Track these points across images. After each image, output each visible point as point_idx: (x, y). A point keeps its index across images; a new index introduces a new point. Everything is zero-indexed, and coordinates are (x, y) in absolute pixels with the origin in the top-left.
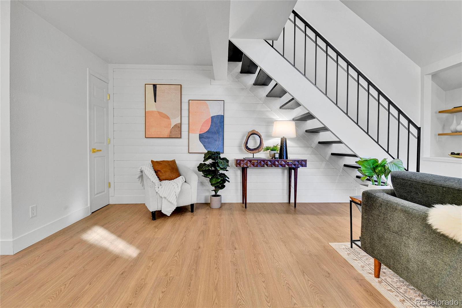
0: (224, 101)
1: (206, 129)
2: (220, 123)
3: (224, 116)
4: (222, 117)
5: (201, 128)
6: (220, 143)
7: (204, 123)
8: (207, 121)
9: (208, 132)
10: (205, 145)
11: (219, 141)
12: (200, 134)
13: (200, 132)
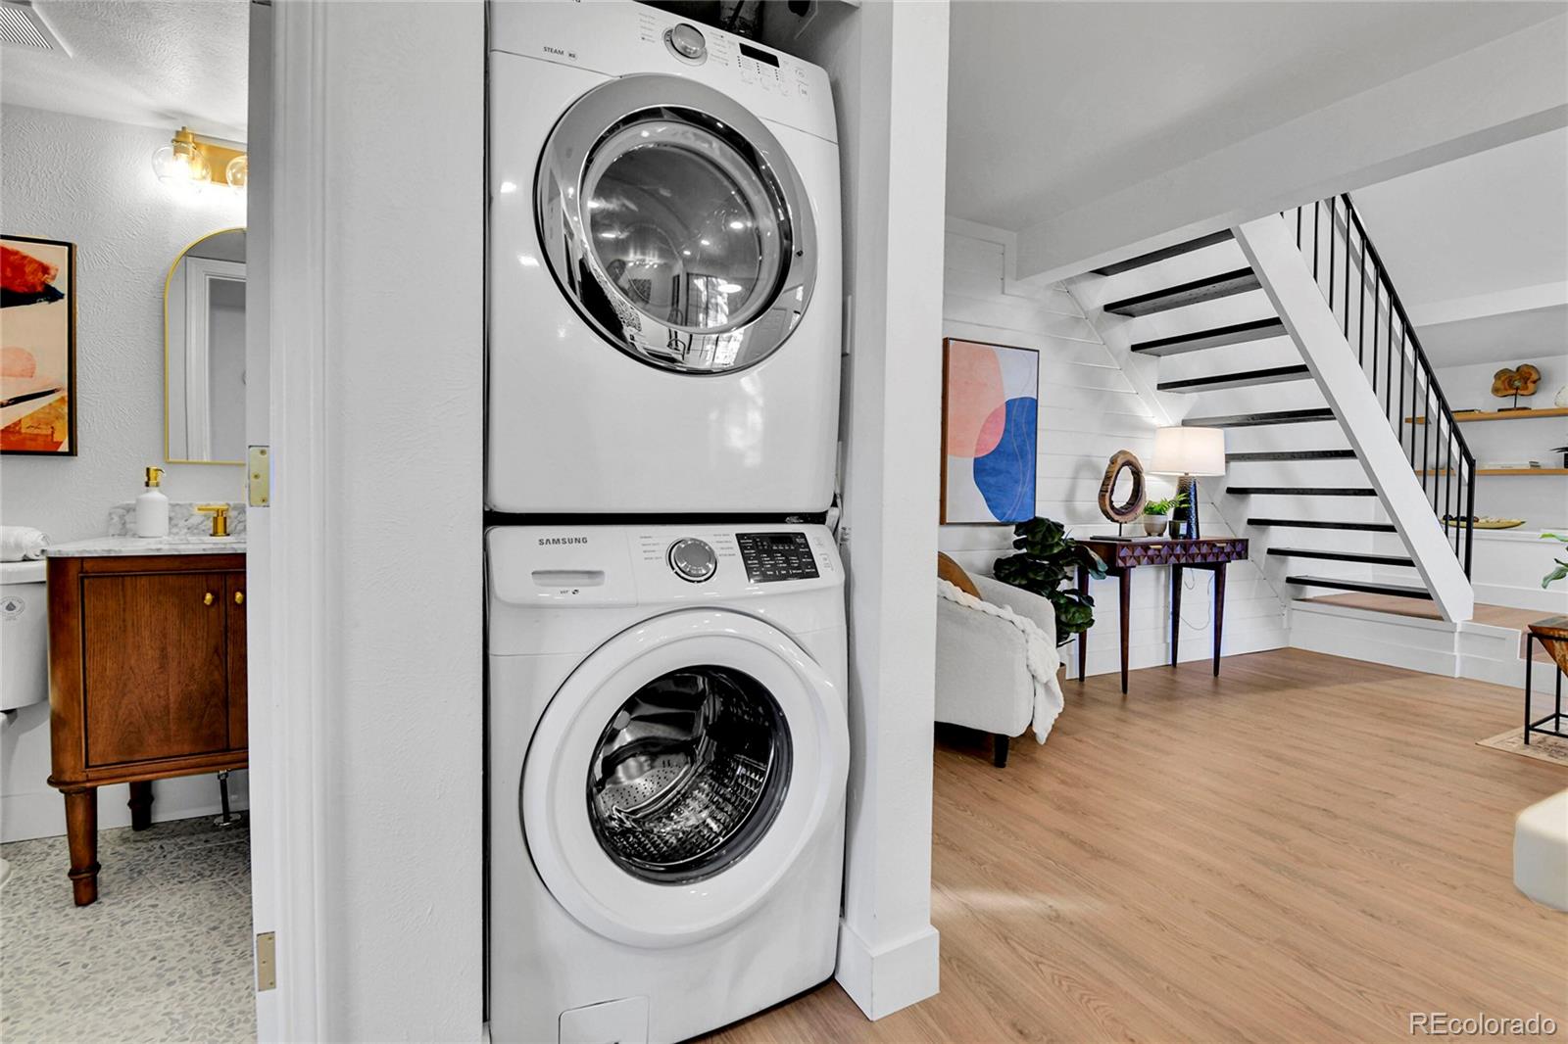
0: (1038, 351)
1: (993, 442)
2: (1028, 423)
3: (1037, 401)
4: (1033, 404)
5: (979, 440)
6: (1027, 489)
7: (987, 421)
8: (994, 414)
9: (998, 452)
10: (990, 495)
11: (1024, 483)
12: (975, 460)
13: (977, 451)
